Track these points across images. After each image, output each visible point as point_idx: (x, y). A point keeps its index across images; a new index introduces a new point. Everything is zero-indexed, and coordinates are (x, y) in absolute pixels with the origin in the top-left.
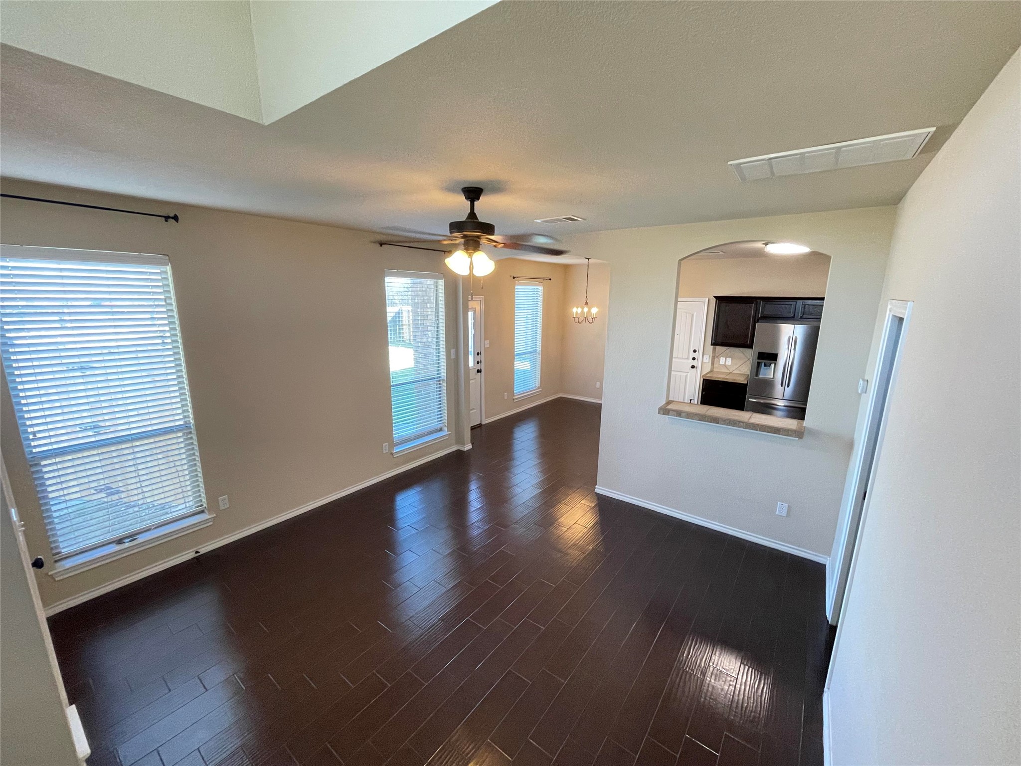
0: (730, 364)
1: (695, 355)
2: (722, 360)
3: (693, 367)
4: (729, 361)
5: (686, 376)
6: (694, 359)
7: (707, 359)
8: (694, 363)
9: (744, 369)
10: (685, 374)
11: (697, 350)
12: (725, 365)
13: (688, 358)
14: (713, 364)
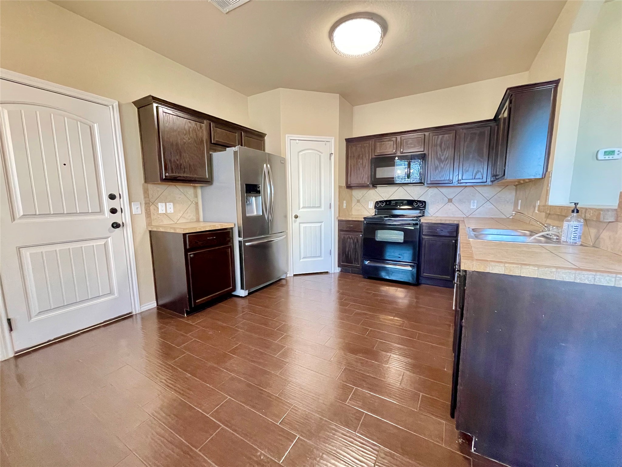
0: (172, 212)
1: (114, 204)
2: (161, 208)
3: (116, 226)
4: (170, 209)
5: (105, 245)
6: (113, 211)
7: (138, 209)
8: (116, 218)
9: (189, 216)
10: (102, 242)
11: (118, 196)
12: (166, 214)
13: (101, 212)
14: (148, 214)
